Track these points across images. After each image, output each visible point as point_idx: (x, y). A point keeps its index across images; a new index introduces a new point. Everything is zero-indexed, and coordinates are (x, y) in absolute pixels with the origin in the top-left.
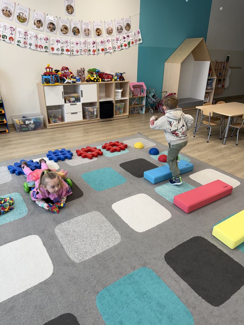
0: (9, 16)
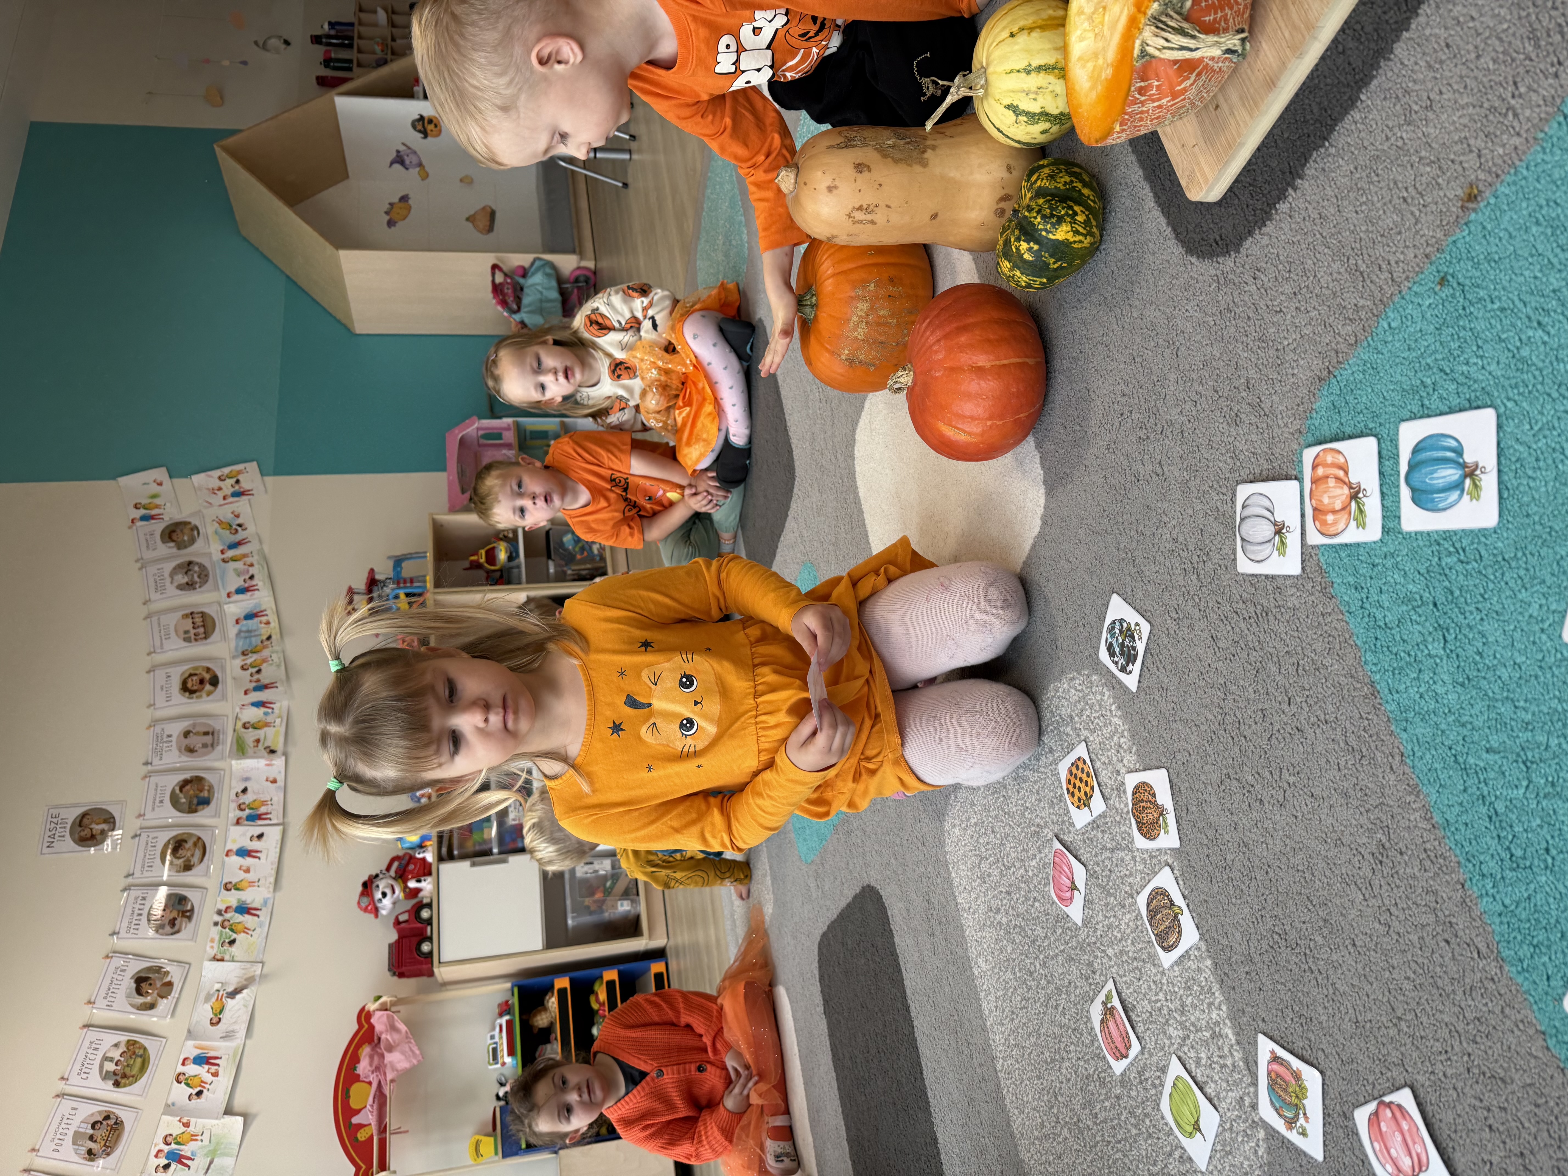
0: (118, 1125)
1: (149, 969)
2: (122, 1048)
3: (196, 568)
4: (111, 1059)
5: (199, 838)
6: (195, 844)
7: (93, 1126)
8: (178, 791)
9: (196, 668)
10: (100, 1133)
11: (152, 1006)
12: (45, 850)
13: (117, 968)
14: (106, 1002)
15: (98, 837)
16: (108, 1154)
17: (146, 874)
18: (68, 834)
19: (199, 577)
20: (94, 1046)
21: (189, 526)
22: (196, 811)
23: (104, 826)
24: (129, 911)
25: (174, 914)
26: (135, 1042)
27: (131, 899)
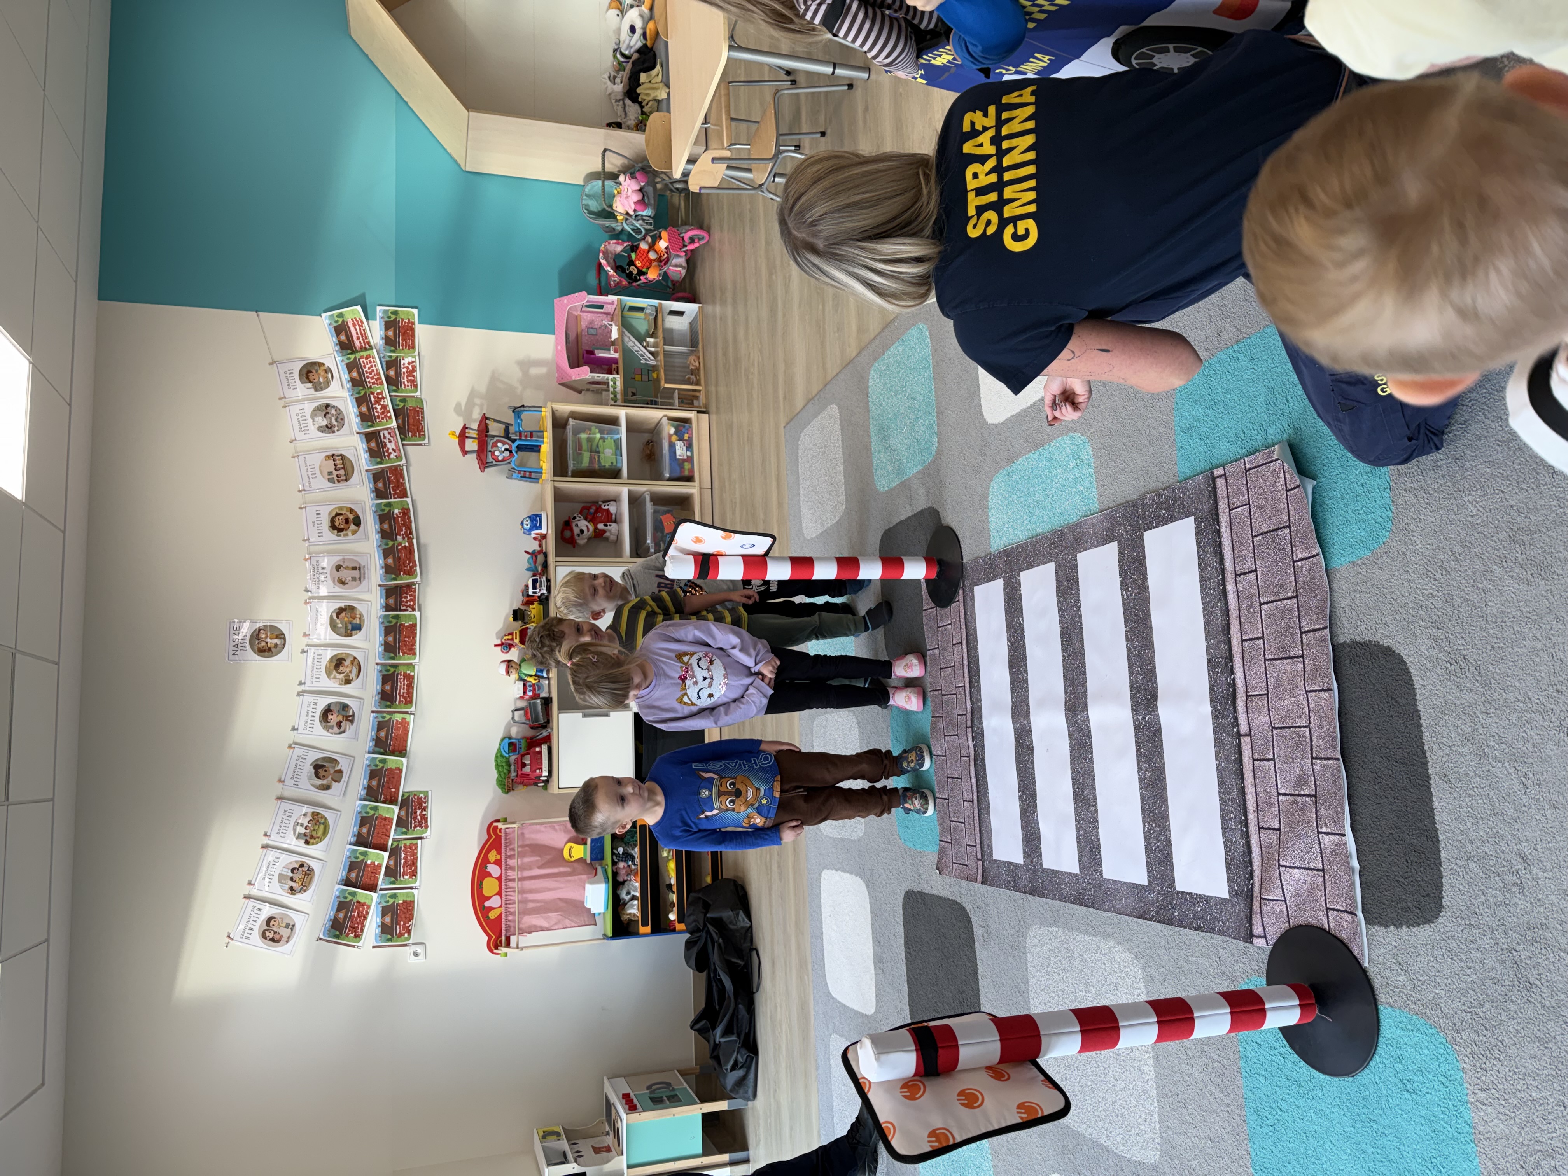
0: (310, 872)
1: (324, 759)
2: (309, 818)
3: (333, 412)
4: (302, 825)
5: (355, 658)
6: (352, 663)
7: (292, 871)
8: (335, 617)
9: (341, 508)
10: (298, 876)
11: (328, 787)
12: (232, 657)
13: (299, 757)
14: (293, 782)
15: (273, 650)
16: (305, 891)
17: (315, 684)
18: (248, 647)
19: (336, 420)
20: (287, 814)
21: (323, 368)
22: (351, 635)
23: (276, 641)
24: (304, 713)
25: (340, 718)
26: (318, 814)
27: (305, 704)
